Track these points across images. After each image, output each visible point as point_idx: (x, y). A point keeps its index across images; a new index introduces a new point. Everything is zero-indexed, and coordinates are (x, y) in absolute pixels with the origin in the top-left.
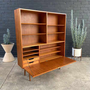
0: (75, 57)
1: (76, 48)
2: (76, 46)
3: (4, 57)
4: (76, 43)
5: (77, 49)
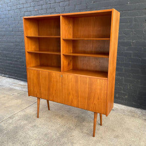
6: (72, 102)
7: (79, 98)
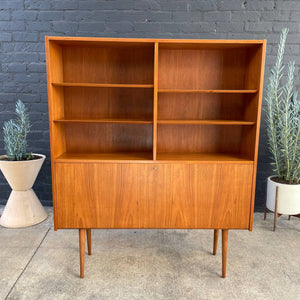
0: (280, 215)
1: (283, 180)
2: (285, 172)
3: (5, 204)
4: (283, 161)
5: (287, 183)
6: (178, 219)
7: (196, 209)
